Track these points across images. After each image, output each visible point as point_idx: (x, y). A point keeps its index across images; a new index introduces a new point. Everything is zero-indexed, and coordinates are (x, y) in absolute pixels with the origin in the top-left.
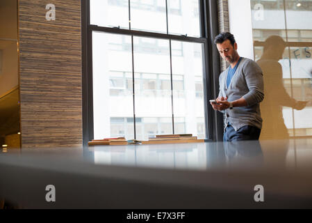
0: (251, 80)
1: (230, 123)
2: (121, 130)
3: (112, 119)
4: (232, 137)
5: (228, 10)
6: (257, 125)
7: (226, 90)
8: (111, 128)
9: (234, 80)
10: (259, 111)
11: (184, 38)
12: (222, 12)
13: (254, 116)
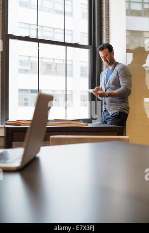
0: (123, 80)
1: (107, 109)
2: (26, 98)
3: (20, 90)
4: (107, 119)
5: (109, 26)
6: (126, 112)
7: (105, 85)
8: (19, 96)
9: (111, 78)
10: (128, 101)
11: (76, 45)
12: (104, 28)
13: (124, 105)
